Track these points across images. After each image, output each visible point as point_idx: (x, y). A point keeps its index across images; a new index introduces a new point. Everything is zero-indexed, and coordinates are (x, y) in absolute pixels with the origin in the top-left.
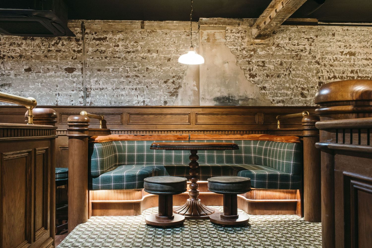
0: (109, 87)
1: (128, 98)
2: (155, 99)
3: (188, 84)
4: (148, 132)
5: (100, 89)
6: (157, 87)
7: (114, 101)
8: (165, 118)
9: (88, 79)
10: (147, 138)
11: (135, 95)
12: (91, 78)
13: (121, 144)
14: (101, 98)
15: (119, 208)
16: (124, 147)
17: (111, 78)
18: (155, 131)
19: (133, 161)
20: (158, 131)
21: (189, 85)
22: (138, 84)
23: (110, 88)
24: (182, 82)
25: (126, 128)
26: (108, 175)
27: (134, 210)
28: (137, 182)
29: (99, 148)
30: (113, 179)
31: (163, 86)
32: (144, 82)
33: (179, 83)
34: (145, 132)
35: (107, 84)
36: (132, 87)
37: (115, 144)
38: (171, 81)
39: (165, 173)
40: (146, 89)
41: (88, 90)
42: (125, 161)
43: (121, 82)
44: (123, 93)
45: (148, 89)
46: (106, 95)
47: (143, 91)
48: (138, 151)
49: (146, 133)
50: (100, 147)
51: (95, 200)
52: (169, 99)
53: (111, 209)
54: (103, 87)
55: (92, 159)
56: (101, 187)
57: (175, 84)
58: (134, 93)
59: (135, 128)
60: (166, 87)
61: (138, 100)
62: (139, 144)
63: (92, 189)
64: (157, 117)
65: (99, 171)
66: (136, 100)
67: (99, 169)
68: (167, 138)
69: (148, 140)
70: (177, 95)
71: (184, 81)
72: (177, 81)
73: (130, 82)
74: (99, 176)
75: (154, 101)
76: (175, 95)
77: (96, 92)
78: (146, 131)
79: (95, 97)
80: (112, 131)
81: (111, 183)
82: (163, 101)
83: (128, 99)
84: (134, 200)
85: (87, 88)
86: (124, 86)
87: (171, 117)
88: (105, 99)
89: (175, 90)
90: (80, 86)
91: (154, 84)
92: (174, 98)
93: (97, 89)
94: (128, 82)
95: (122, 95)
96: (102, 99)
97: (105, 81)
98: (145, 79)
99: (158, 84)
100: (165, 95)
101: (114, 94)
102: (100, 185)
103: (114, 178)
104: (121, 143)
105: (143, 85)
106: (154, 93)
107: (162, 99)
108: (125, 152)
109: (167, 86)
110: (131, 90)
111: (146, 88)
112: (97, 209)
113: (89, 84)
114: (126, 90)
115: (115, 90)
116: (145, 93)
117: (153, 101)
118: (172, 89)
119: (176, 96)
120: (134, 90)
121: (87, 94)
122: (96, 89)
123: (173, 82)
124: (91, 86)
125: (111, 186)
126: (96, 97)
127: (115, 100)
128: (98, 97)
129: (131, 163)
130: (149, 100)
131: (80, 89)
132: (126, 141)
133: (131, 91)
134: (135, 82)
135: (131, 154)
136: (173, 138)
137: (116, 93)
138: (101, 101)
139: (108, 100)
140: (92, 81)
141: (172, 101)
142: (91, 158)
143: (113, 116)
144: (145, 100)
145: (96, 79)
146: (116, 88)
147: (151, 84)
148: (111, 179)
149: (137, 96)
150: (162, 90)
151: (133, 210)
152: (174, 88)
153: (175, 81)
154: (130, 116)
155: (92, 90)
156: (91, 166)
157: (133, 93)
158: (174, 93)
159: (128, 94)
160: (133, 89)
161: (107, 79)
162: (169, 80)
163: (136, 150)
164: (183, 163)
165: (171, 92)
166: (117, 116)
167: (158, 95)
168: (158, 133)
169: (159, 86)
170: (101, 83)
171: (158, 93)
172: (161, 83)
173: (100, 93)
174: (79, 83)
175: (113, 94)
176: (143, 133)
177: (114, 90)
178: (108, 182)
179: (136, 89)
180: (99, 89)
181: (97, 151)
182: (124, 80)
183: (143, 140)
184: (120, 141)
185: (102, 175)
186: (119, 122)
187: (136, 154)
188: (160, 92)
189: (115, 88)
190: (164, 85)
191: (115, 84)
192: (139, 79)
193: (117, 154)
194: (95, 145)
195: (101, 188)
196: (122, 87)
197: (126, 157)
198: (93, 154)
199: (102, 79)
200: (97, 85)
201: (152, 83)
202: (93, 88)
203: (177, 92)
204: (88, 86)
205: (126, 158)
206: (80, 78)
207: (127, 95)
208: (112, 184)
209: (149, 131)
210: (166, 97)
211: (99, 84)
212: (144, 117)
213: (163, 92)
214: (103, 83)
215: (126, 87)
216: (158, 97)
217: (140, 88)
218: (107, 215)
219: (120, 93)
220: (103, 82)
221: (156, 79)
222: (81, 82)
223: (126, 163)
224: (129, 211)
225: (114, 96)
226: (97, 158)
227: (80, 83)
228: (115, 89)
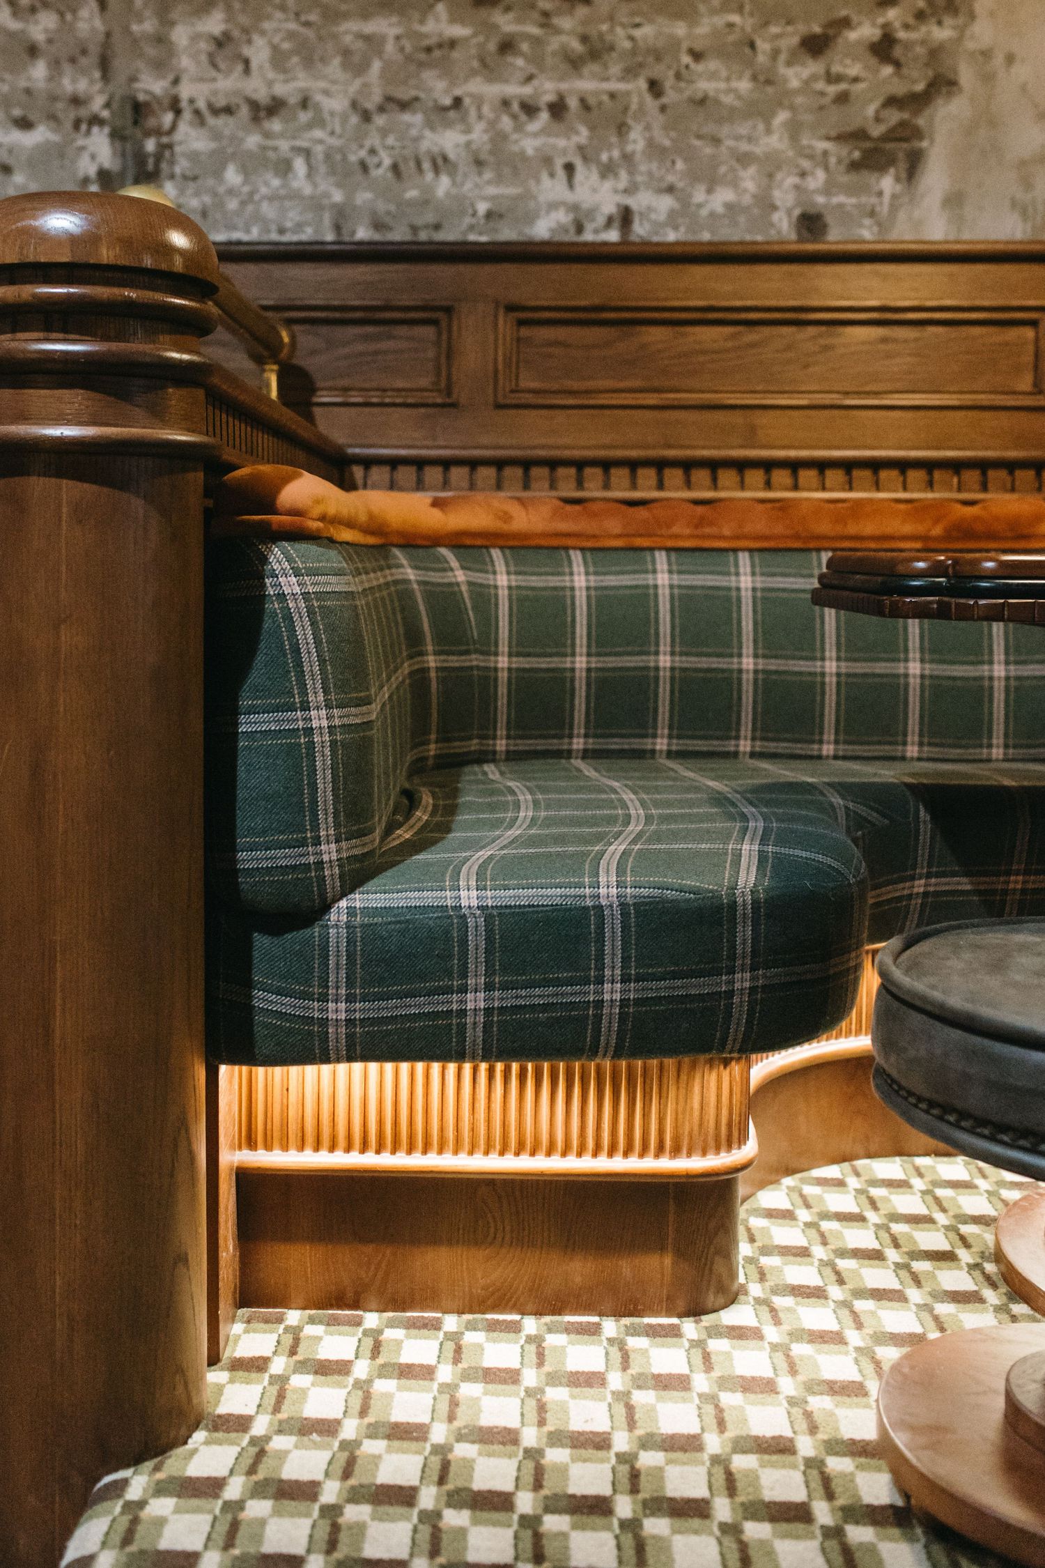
0: (326, 93)
1: (492, 190)
2: (723, 196)
3: (1010, 59)
4: (674, 476)
5: (254, 105)
6: (744, 85)
7: (374, 213)
8: (827, 348)
9: (148, 26)
10: (676, 529)
11: (547, 161)
12: (174, 15)
13: (460, 576)
14: (264, 190)
15: (523, 1238)
16: (484, 597)
17: (345, 16)
18: (741, 466)
19: (560, 724)
20: (768, 466)
21: (1021, 72)
22: (574, 63)
23: (335, 104)
24: (960, 39)
25: (485, 440)
26: (428, 898)
27: (680, 1254)
28: (743, 981)
29: (320, 596)
30: (476, 941)
31: (795, 83)
32: (627, 45)
33: (935, 53)
34: (647, 476)
35: (308, 63)
36: (527, 90)
37: (411, 574)
38: (865, 31)
39: (923, 853)
40: (641, 104)
41: (151, 122)
42: (488, 725)
43: (429, 50)
44: (450, 140)
45: (663, 109)
46: (300, 165)
47: (622, 129)
48: (601, 641)
49: (660, 486)
50: (335, 584)
51: (268, 1147)
52: (840, 199)
53: (434, 1240)
54: (280, 90)
55: (246, 724)
56: (350, 1037)
57: (897, 64)
58: (538, 142)
59: (561, 442)
60: (820, 85)
61: (574, 208)
62: (612, 580)
63: (246, 1054)
64: (752, 345)
65: (329, 852)
66: (553, 206)
67: (327, 830)
68: (852, 529)
69: (688, 544)
70: (914, 163)
71: (983, 32)
72: (913, 36)
73: (507, 46)
74: (326, 908)
75: (712, 215)
76: (891, 161)
77: (216, 136)
78: (661, 465)
79: (210, 182)
80: (368, 463)
81: (463, 990)
82: (789, 212)
83: (492, 198)
84: (676, 1152)
85: (141, 97)
86: (453, 84)
87: (884, 340)
88: (296, 195)
89: (894, 116)
90: (82, 86)
91: (712, 64)
92: (888, 183)
93: (228, 110)
94: (492, 46)
95: (441, 163)
96: (271, 199)
97: (291, 35)
98: (633, 14)
99: (750, 63)
100: (806, 164)
101: (373, 151)
102: (337, 1011)
103: (489, 939)
104: (454, 563)
105: (615, 69)
106: (716, 141)
107: (784, 196)
108: (488, 646)
109: (831, 78)
110: (514, 117)
111: (648, 99)
112: (288, 1236)
113: (160, 66)
114: (473, 113)
115: (380, 120)
116: (637, 140)
117: (704, 212)
118: (871, 110)
119: (903, 165)
120: (544, 116)
121: (140, 158)
122: (215, 111)
123: (884, 48)
124: (176, 81)
125: (462, 1028)
126: (218, 173)
127: (382, 207)
128: (232, 176)
129: (541, 745)
130: (665, 203)
131: (83, 112)
132: (496, 554)
133: (519, 128)
134: (555, 43)
135: (543, 663)
136: (908, 529)
137: (390, 141)
138: (257, 218)
139: (316, 204)
140: (180, 35)
141: (872, 214)
142: (235, 712)
143: (370, 329)
144: (636, 202)
145: (214, 24)
146: (389, 99)
147: (686, 59)
148: (464, 942)
149: (569, 168)
150: (782, 116)
151: (668, 1261)
152: (892, 102)
153: (901, 35)
154: (525, 332)
155: (187, 115)
156: (241, 794)
157: (529, 146)
158: (889, 137)
159: (492, 152)
160: (529, 109)
161: (307, 24)
162: (846, 23)
163: (581, 630)
164: (997, 753)
165: (859, 135)
166: (402, 331)
167: (744, 159)
168: (768, 485)
169: (754, 78)
170: (259, 52)
171: (744, 147)
172: (775, 53)
173: (253, 141)
174: (73, 60)
175: (363, 153)
176: (634, 486)
177: (366, 117)
178: (422, 977)
179: (558, 109)
180: (244, 111)
181: (304, 632)
182: (458, 31)
183: (639, 542)
184: (444, 551)
185: (358, 900)
186: (424, 382)
187: (581, 662)
188: (769, 131)
189: (376, 98)
190: (795, 75)
191: (376, 66)
192: (584, 23)
193: (432, 661)
194: (278, 556)
195: (351, 1046)
196: (438, 88)
197: (502, 690)
198: (260, 659)
199: (267, 25)
200: (228, 72)
201: (697, 56)
202: (192, 101)
203: (917, 134)
204: (152, 86)
205: (502, 702)
206: (84, 13)
207: (479, 163)
208: (475, 1001)
209: (688, 466)
210: (821, 175)
211: (247, 62)
212: (643, 346)
213: (794, 130)
214: (279, 60)
215: (475, 86)
216: (749, 180)
217: (592, 101)
218: (396, 1302)
219: (425, 145)
220: (275, 48)
221: (735, 18)
222: (94, 50)
223: (501, 745)
224: (626, 1267)
225: (376, 173)
226: (305, 707)
227: (84, 61)
228: (381, 109)
